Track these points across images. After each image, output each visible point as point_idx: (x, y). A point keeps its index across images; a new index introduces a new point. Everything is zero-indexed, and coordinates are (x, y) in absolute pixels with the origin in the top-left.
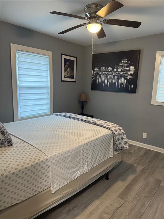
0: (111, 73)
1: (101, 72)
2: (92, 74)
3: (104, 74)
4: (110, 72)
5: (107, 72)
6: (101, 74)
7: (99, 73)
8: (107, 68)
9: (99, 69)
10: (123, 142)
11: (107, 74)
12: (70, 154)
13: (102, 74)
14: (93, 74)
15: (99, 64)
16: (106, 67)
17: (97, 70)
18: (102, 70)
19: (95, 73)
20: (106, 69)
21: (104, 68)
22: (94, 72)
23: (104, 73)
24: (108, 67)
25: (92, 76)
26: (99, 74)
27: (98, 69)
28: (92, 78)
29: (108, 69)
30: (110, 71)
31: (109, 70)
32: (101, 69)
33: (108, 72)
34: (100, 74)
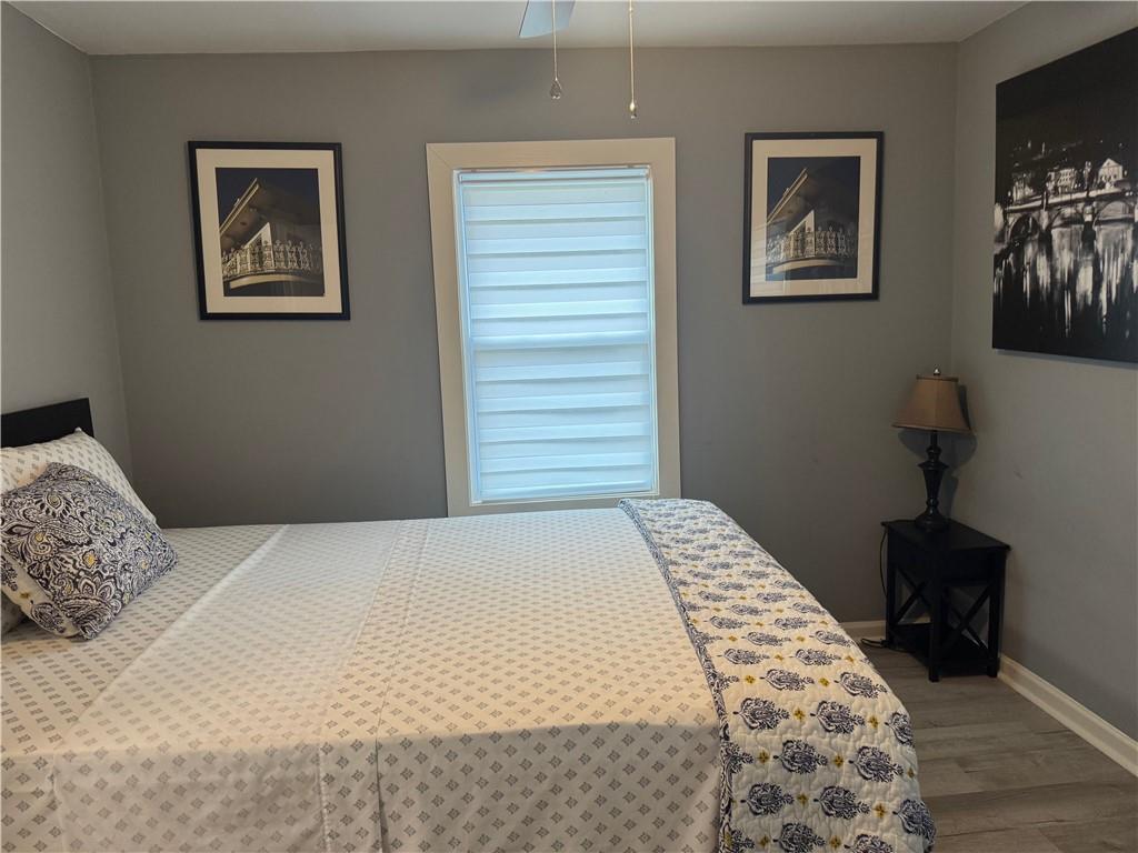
0: (1119, 205)
1: (1049, 208)
2: (997, 233)
3: (1067, 222)
4: (1111, 198)
5: (1088, 201)
6: (1050, 227)
7: (1035, 214)
8: (1087, 170)
9: (1039, 186)
10: (848, 839)
11: (1088, 218)
12: (215, 777)
13: (1058, 222)
14: (1002, 233)
15: (1037, 149)
16: (1079, 167)
17: (1026, 200)
18: (1056, 188)
19: (1012, 220)
20: (1079, 179)
21: (1067, 176)
22: (1005, 214)
23: (1068, 211)
24: (1097, 165)
25: (998, 249)
26: (1036, 225)
27: (1029, 191)
28: (998, 260)
29: (1094, 174)
30: (1109, 189)
31: (1102, 186)
32: (1050, 186)
33: (1100, 198)
34: (1044, 223)
